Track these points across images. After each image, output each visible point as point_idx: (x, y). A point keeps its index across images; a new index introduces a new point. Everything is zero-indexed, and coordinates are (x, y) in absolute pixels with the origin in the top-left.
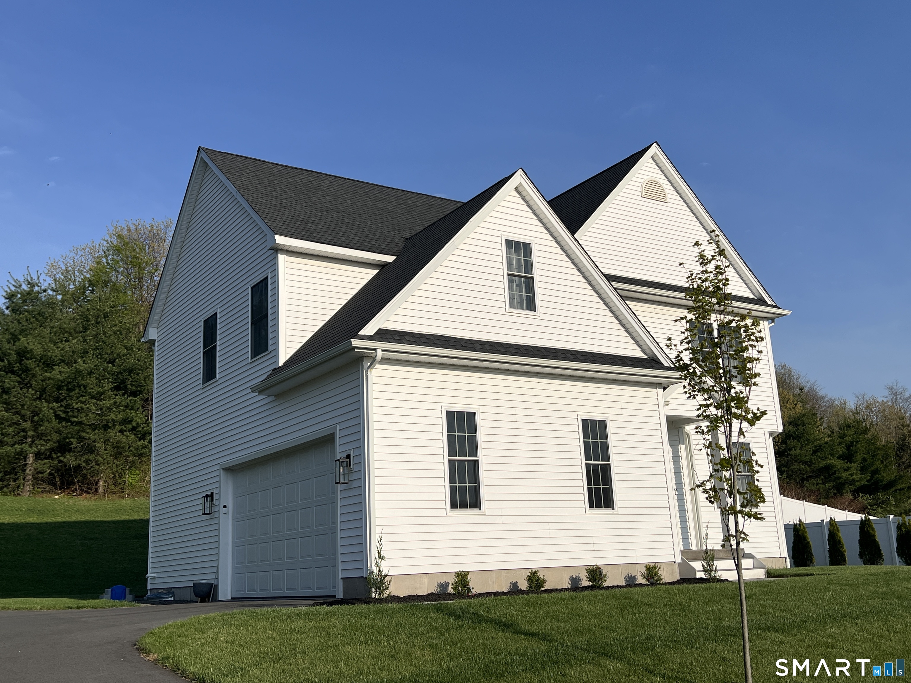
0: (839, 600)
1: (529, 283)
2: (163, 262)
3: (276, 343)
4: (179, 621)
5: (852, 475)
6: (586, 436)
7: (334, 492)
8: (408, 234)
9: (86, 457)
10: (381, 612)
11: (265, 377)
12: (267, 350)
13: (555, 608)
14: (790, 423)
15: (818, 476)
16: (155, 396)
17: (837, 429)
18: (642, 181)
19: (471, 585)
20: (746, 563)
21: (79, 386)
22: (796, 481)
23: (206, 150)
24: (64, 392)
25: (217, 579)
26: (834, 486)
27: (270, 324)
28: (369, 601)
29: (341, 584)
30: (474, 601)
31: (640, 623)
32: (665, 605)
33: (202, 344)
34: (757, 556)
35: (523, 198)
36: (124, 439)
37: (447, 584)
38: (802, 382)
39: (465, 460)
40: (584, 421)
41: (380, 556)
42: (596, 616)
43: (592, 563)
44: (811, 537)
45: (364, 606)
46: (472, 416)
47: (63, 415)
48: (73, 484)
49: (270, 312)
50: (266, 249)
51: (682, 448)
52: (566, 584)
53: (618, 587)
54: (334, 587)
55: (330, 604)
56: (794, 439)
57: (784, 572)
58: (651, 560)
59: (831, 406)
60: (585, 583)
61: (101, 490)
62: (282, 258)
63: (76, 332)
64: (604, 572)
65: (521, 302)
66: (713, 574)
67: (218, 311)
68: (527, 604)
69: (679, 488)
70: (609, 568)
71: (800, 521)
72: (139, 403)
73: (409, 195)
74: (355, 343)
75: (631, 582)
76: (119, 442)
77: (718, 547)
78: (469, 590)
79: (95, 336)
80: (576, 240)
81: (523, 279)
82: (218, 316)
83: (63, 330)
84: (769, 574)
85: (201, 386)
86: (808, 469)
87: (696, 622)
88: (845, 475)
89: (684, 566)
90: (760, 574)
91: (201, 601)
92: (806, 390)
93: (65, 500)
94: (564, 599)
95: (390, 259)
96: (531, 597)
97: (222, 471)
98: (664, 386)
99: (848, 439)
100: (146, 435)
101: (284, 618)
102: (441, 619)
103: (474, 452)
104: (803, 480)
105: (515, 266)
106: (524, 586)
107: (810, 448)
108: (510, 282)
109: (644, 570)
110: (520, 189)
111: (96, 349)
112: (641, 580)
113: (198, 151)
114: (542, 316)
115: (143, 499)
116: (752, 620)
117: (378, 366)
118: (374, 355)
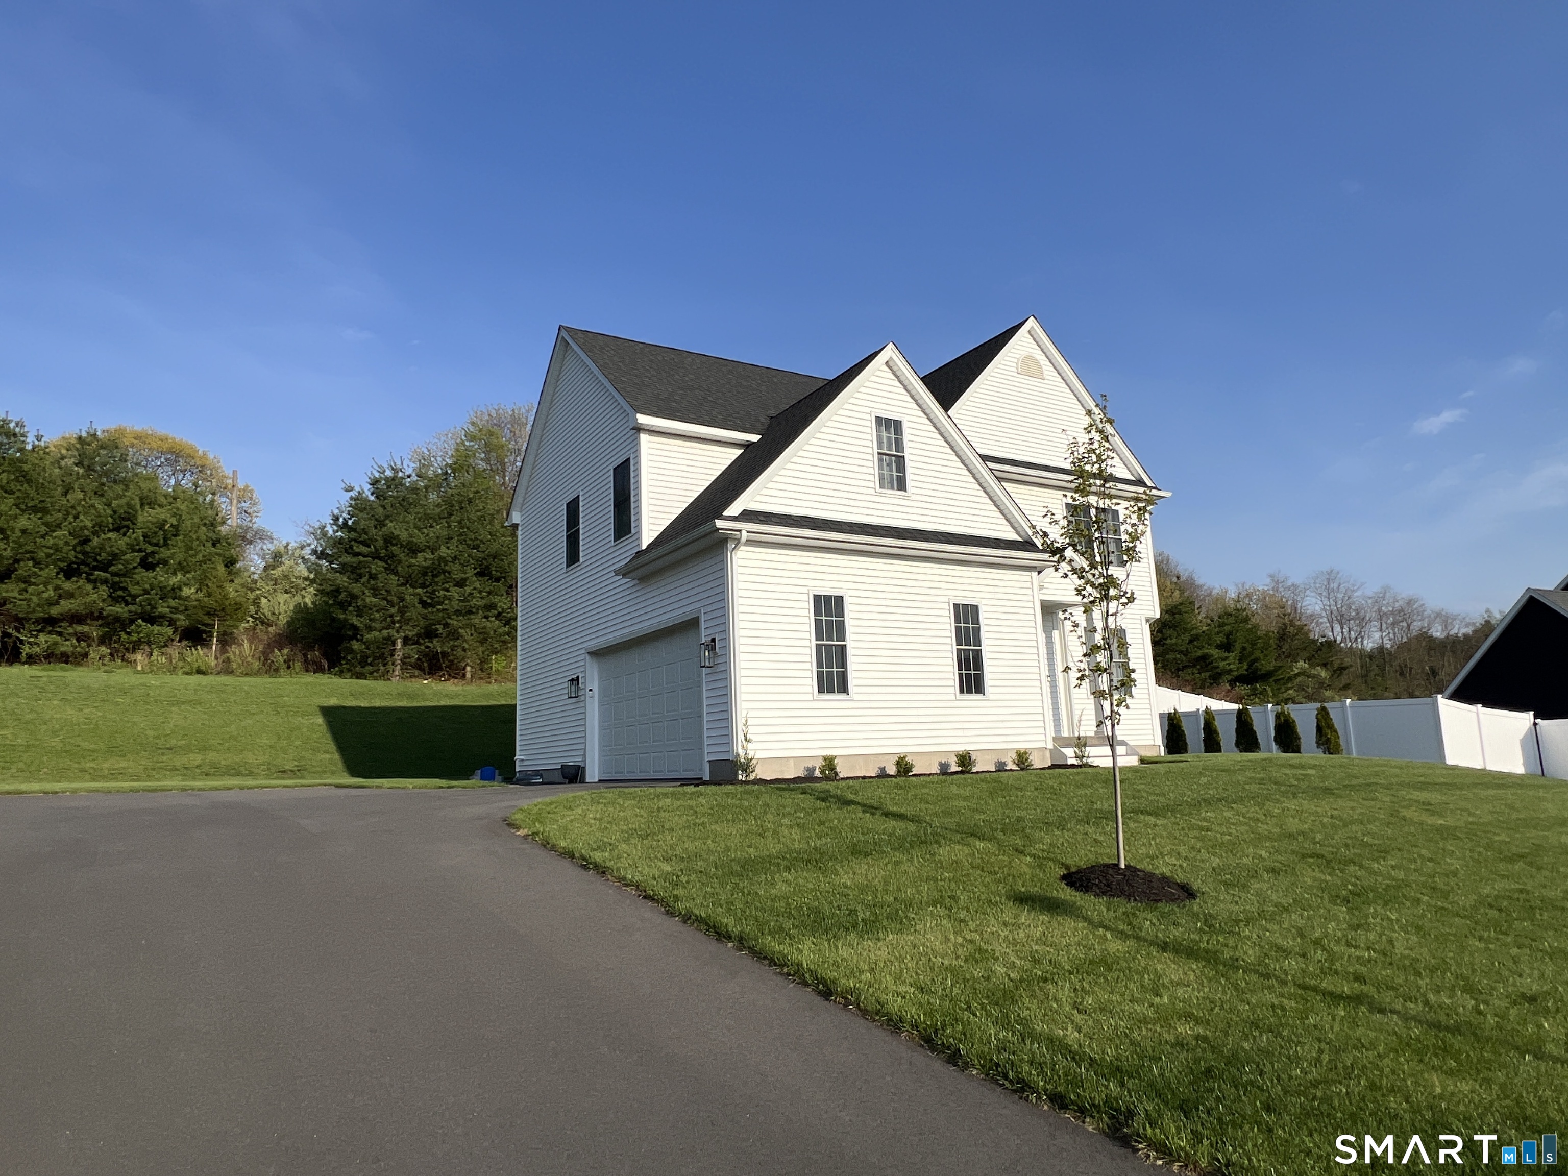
0: (1215, 785)
1: (900, 461)
2: (524, 448)
3: (639, 526)
4: (548, 800)
5: (1229, 664)
6: (957, 620)
7: (700, 676)
8: (773, 413)
9: (452, 643)
10: (746, 792)
11: (628, 559)
12: (630, 532)
13: (924, 791)
14: (1167, 612)
15: (1194, 666)
16: (519, 580)
17: (1216, 618)
18: (1018, 356)
19: (838, 769)
20: (1120, 750)
21: (444, 572)
22: (1171, 671)
23: (566, 328)
24: (429, 578)
25: (584, 761)
26: (1210, 676)
27: (633, 506)
28: (734, 781)
29: (707, 767)
30: (842, 784)
31: (1010, 805)
32: (1036, 789)
33: (565, 528)
34: (1131, 743)
35: (894, 373)
36: (489, 624)
37: (814, 769)
38: (1180, 570)
39: (833, 645)
40: (956, 606)
41: (746, 739)
42: (965, 799)
43: (961, 748)
44: (1185, 726)
45: (730, 787)
46: (839, 600)
47: (429, 601)
48: (441, 669)
49: (632, 493)
50: (628, 429)
51: (1056, 634)
52: (935, 769)
53: (988, 772)
54: (701, 770)
55: (697, 785)
56: (1170, 628)
57: (1158, 759)
58: (1022, 746)
59: (1210, 595)
60: (954, 768)
61: (468, 675)
62: (644, 438)
63: (440, 518)
64: (973, 758)
65: (891, 483)
66: (1085, 760)
67: (581, 493)
68: (896, 787)
69: (1052, 675)
70: (979, 754)
71: (1175, 710)
72: (503, 589)
73: (774, 373)
74: (719, 523)
75: (1001, 767)
76: (485, 628)
77: (1092, 734)
78: (836, 774)
79: (460, 522)
80: (949, 417)
81: (893, 458)
82: (581, 499)
83: (427, 517)
84: (1142, 761)
85: (564, 570)
86: (1184, 658)
87: (1067, 805)
88: (1222, 664)
89: (1054, 752)
90: (1133, 761)
91: (569, 783)
92: (1183, 578)
93: (433, 685)
94: (933, 783)
95: (755, 438)
96: (900, 780)
97: (588, 657)
98: (1038, 569)
99: (1227, 628)
100: (510, 621)
101: (652, 797)
102: (808, 801)
103: (842, 636)
104: (1178, 669)
105: (885, 445)
106: (892, 770)
107: (1186, 637)
108: (880, 460)
109: (1014, 756)
110: (891, 364)
111: (461, 535)
112: (1011, 766)
113: (559, 329)
114: (913, 497)
115: (509, 685)
116: (1125, 804)
117: (743, 548)
118: (738, 537)
